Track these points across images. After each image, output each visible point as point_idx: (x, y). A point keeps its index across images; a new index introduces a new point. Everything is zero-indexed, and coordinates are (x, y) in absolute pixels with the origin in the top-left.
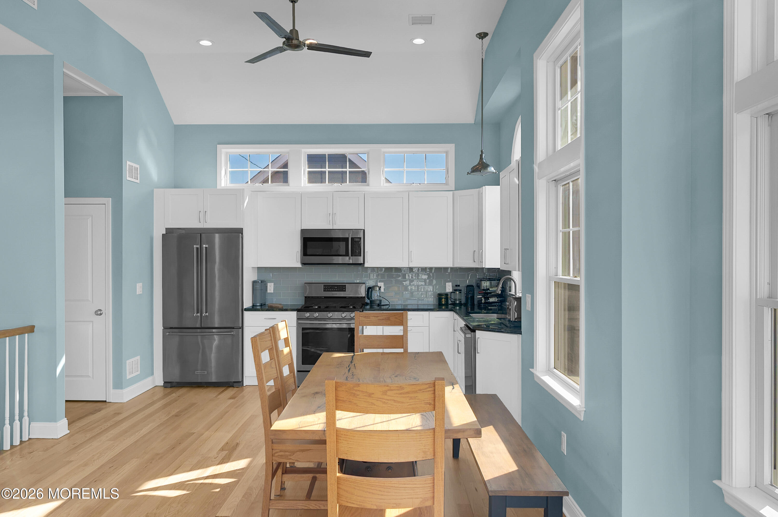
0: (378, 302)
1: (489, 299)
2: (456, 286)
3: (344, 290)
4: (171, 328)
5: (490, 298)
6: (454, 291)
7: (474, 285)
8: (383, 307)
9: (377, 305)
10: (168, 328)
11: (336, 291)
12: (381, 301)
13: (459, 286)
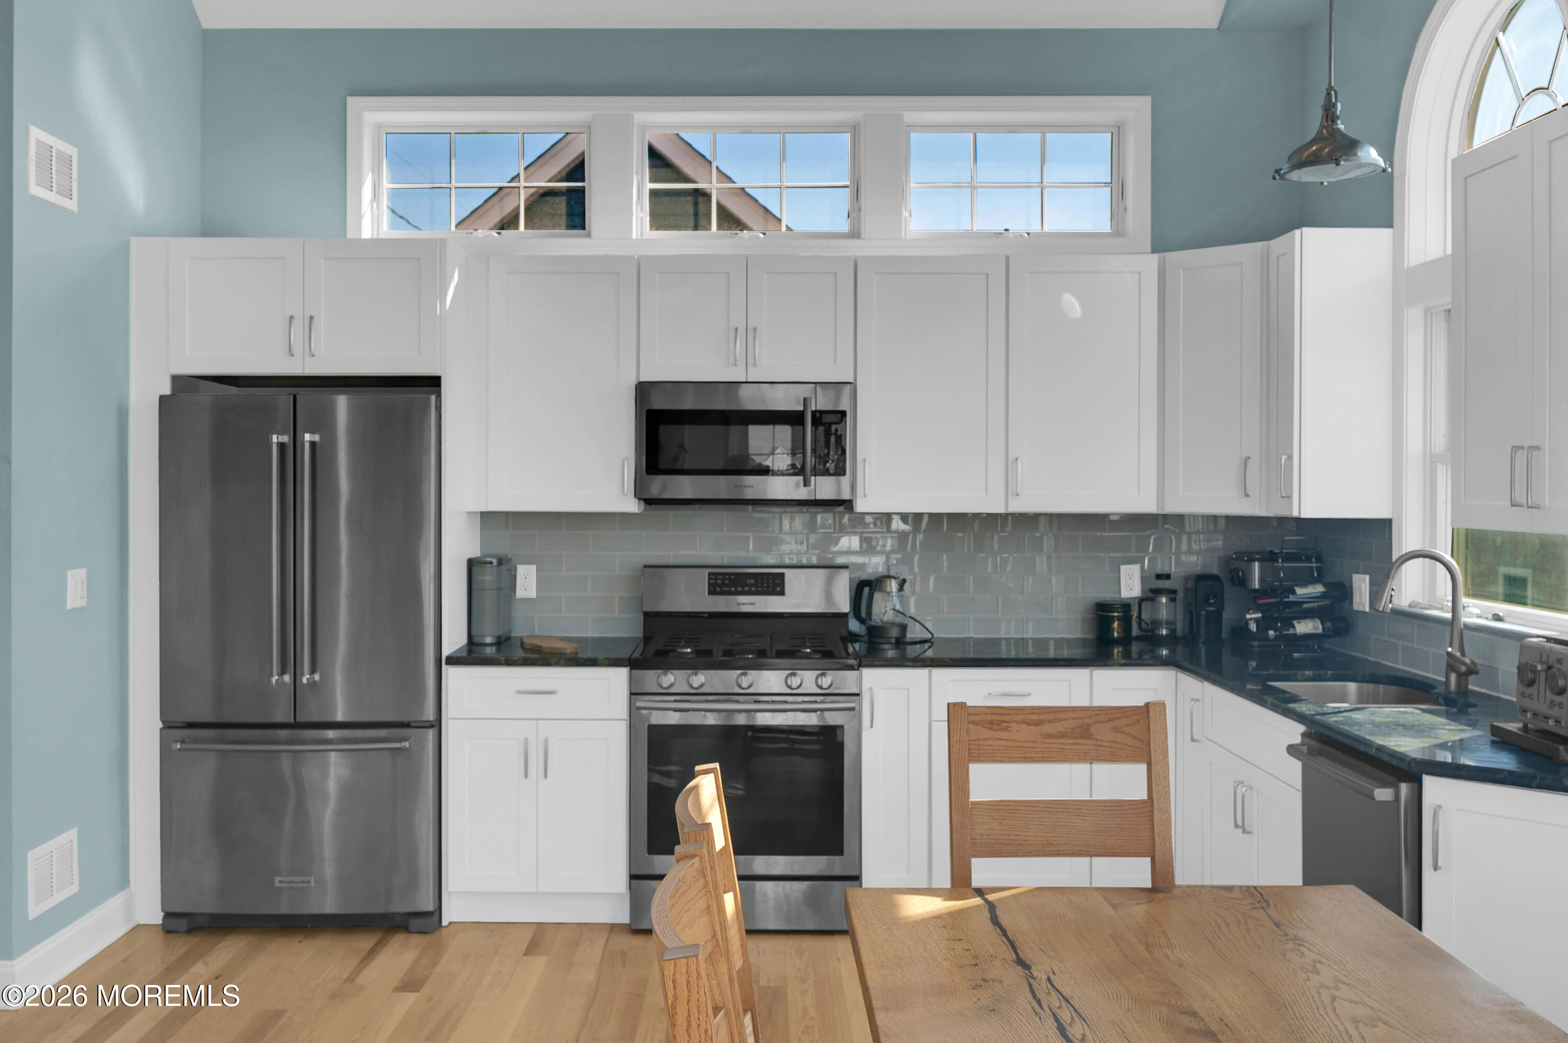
0: (894, 633)
1: (1293, 627)
2: (1159, 577)
3: (778, 589)
4: (191, 725)
5: (1295, 622)
6: (1150, 595)
7: (1220, 575)
8: (912, 651)
9: (893, 641)
10: (181, 725)
11: (750, 593)
12: (903, 628)
13: (1168, 577)
